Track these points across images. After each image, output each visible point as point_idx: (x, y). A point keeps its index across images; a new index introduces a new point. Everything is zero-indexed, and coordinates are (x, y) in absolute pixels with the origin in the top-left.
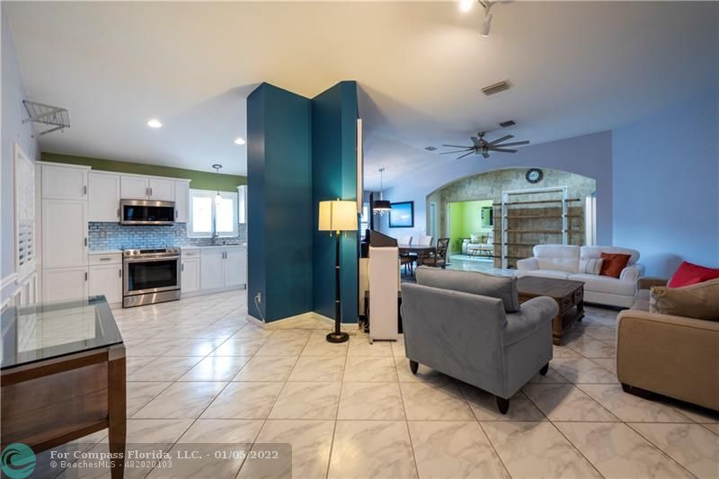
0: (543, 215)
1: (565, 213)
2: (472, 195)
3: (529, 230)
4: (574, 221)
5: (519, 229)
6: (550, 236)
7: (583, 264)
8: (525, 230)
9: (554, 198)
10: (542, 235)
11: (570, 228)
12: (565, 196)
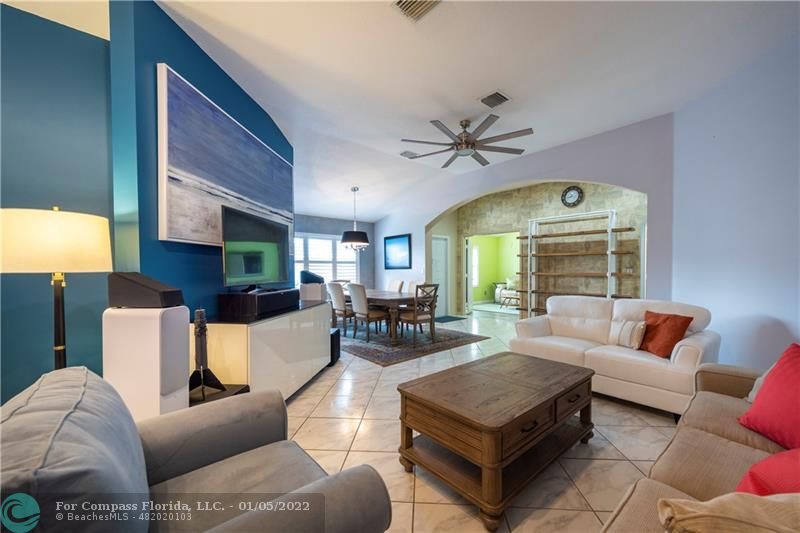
0: (584, 252)
1: (611, 248)
2: (495, 225)
3: (565, 273)
4: (626, 259)
5: (552, 273)
6: (592, 281)
7: (615, 330)
8: (559, 272)
9: (599, 228)
10: (583, 280)
11: (620, 270)
12: (612, 224)
